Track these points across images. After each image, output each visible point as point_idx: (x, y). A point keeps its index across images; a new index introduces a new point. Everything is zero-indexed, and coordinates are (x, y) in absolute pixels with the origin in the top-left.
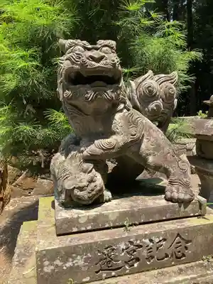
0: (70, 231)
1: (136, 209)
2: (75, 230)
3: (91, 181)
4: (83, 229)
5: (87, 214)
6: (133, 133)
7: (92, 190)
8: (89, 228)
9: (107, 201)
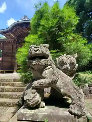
0: (22, 119)
1: (52, 114)
2: (24, 119)
3: (34, 98)
4: (28, 119)
5: (30, 112)
6: (53, 78)
7: (34, 102)
8: (30, 119)
9: (42, 107)
